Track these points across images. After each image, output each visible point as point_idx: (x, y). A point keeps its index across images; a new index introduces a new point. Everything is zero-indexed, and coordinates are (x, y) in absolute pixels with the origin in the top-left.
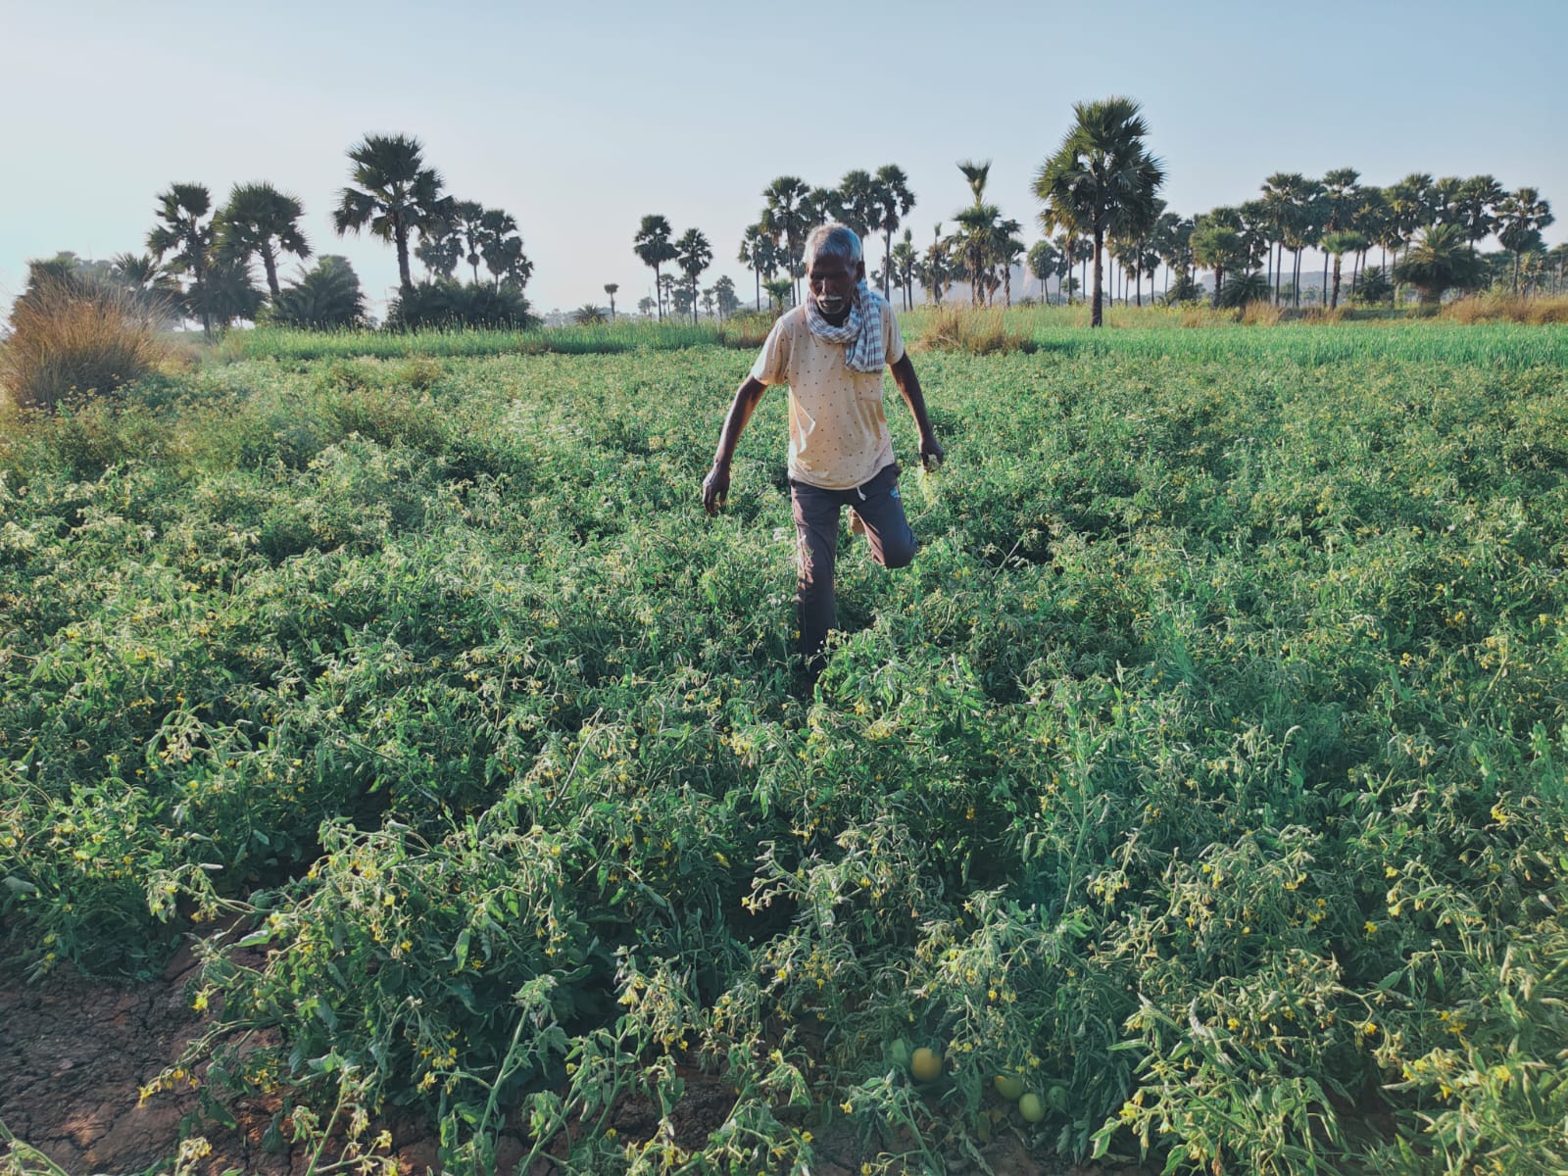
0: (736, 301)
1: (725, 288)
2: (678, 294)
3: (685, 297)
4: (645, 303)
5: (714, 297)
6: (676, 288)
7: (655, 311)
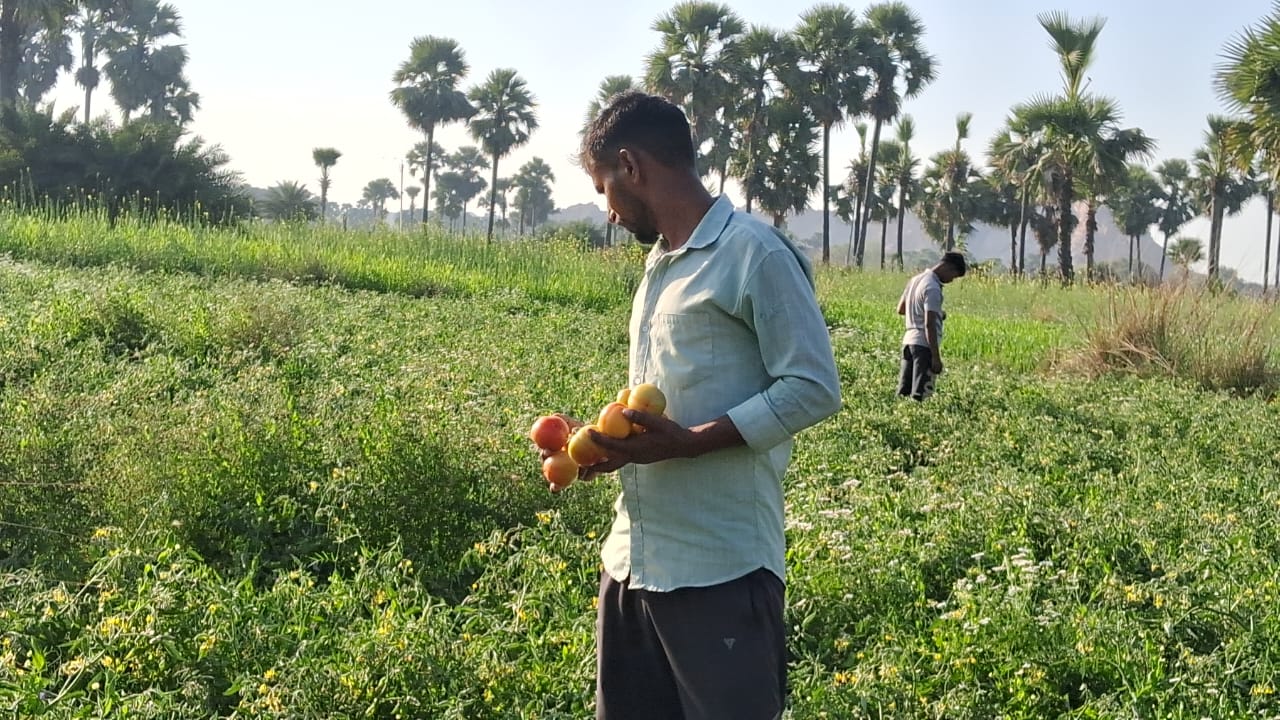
0: (548, 207)
1: (535, 180)
2: (447, 181)
3: (458, 188)
4: (380, 190)
5: (511, 195)
6: (444, 170)
7: (392, 206)
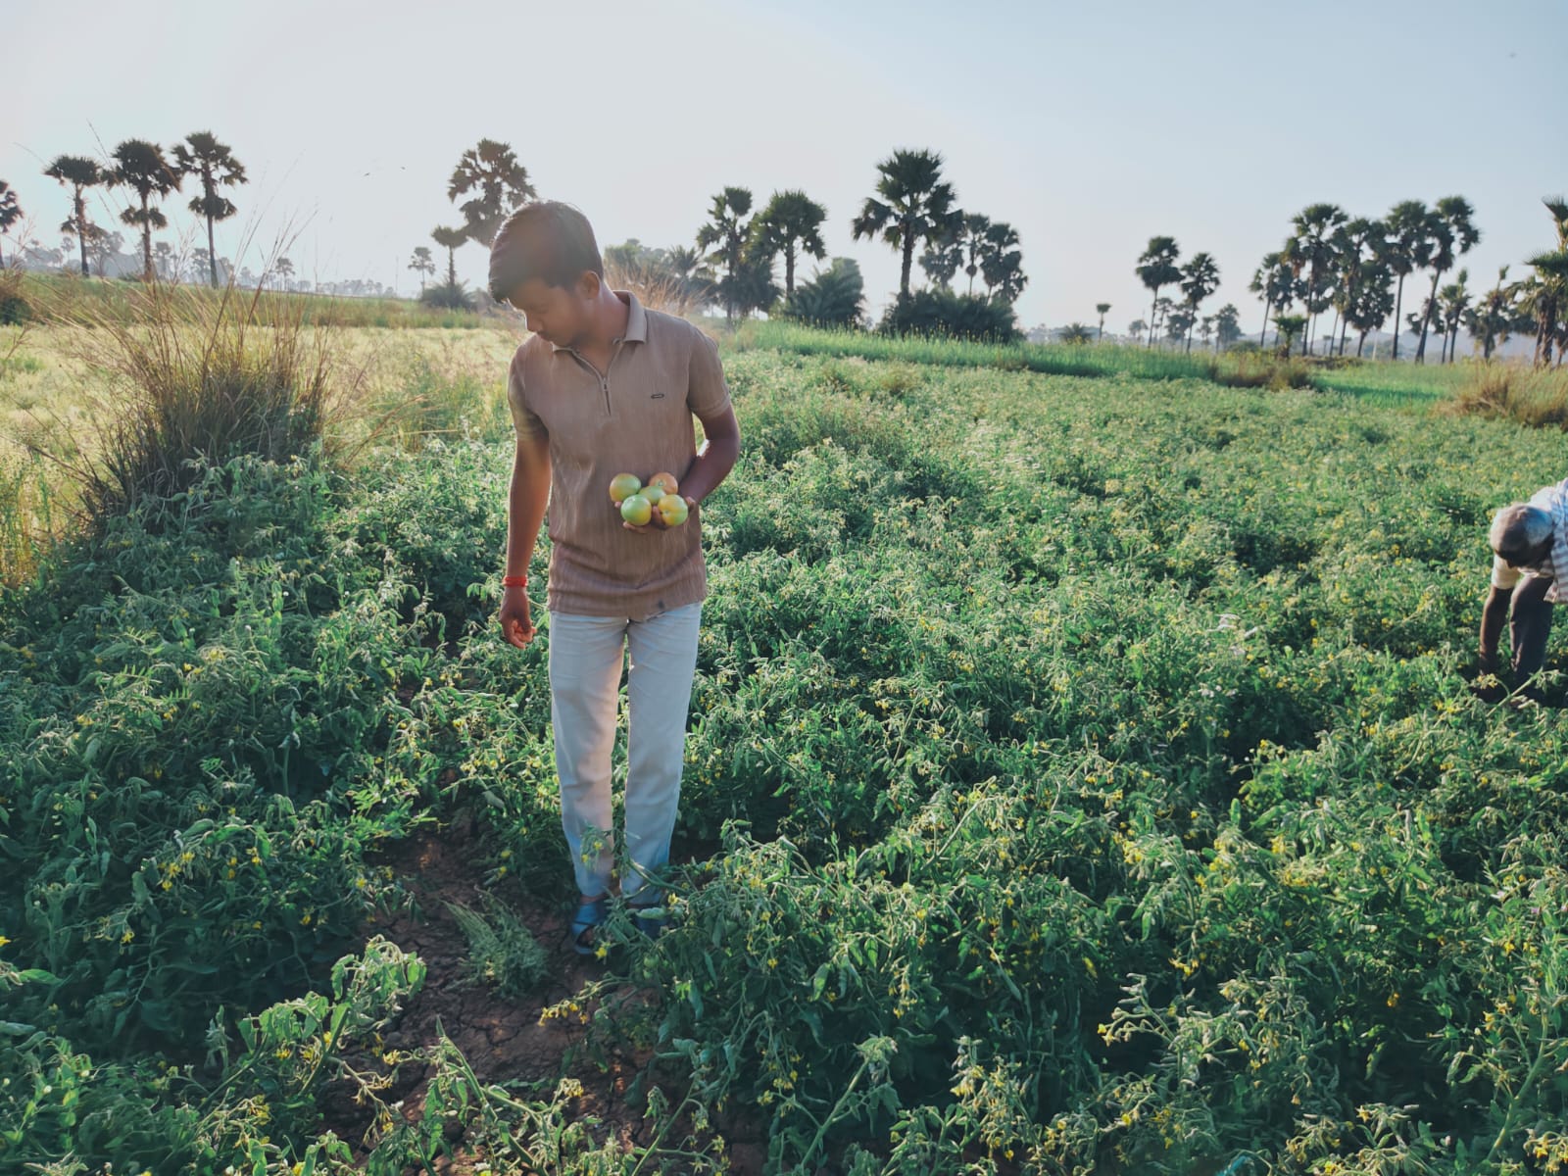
0: (1238, 332)
1: (1227, 321)
2: (1175, 319)
3: (1181, 323)
4: (1137, 326)
5: (1214, 325)
6: (1173, 312)
7: (1145, 334)
